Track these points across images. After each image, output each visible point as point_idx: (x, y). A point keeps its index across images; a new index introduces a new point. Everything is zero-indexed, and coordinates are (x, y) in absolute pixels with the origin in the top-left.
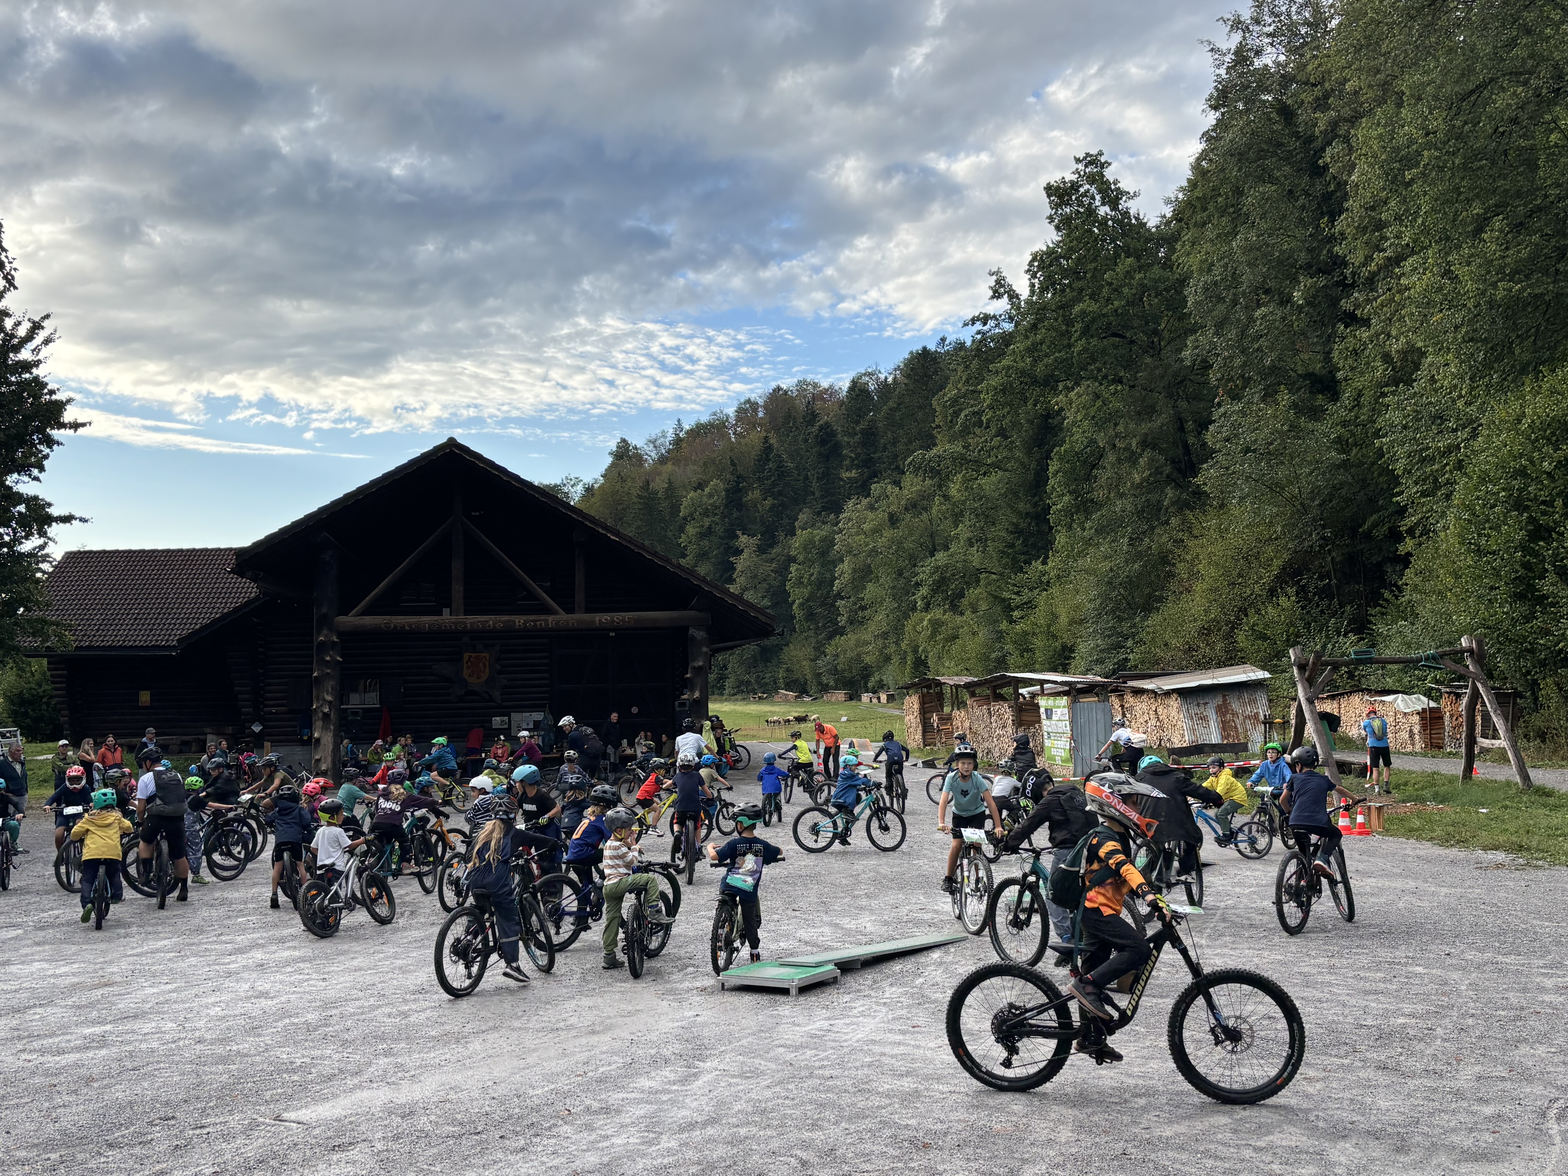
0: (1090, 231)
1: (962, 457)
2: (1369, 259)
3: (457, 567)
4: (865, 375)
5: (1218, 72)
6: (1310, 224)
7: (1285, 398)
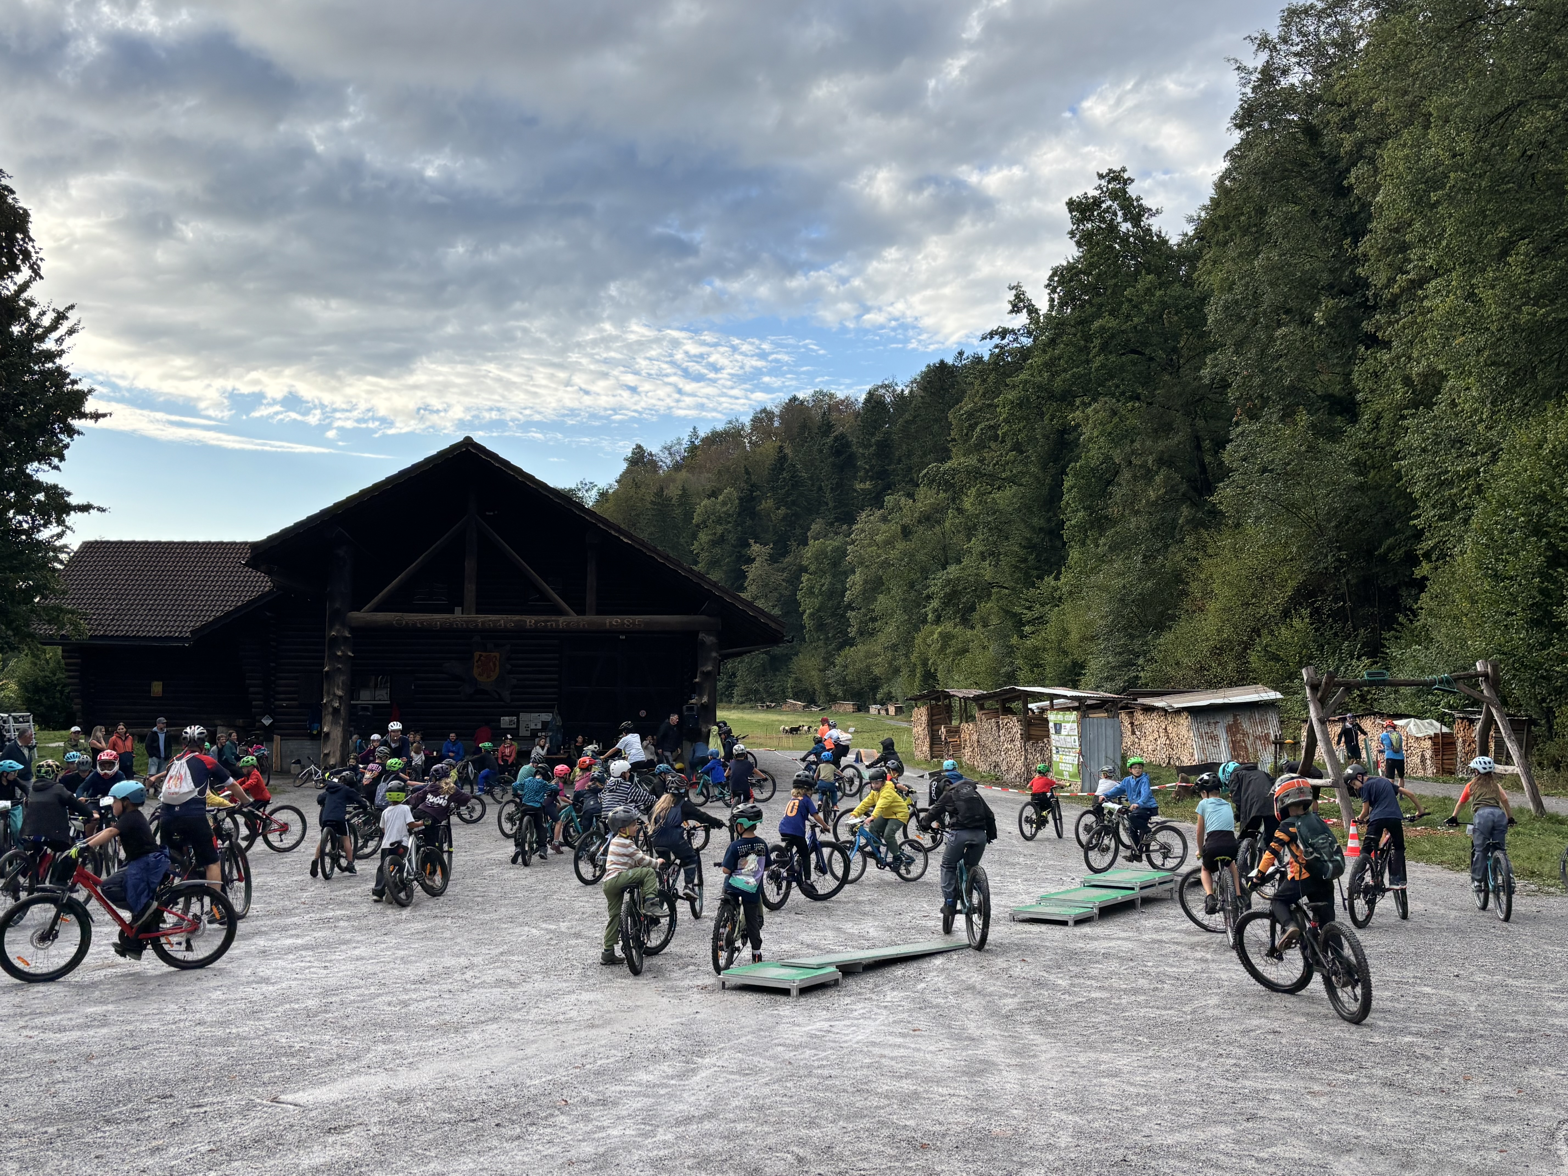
0: (1111, 247)
1: (977, 471)
2: (1391, 281)
3: (470, 566)
4: (882, 387)
5: (1244, 90)
6: (1334, 244)
7: (1303, 418)
